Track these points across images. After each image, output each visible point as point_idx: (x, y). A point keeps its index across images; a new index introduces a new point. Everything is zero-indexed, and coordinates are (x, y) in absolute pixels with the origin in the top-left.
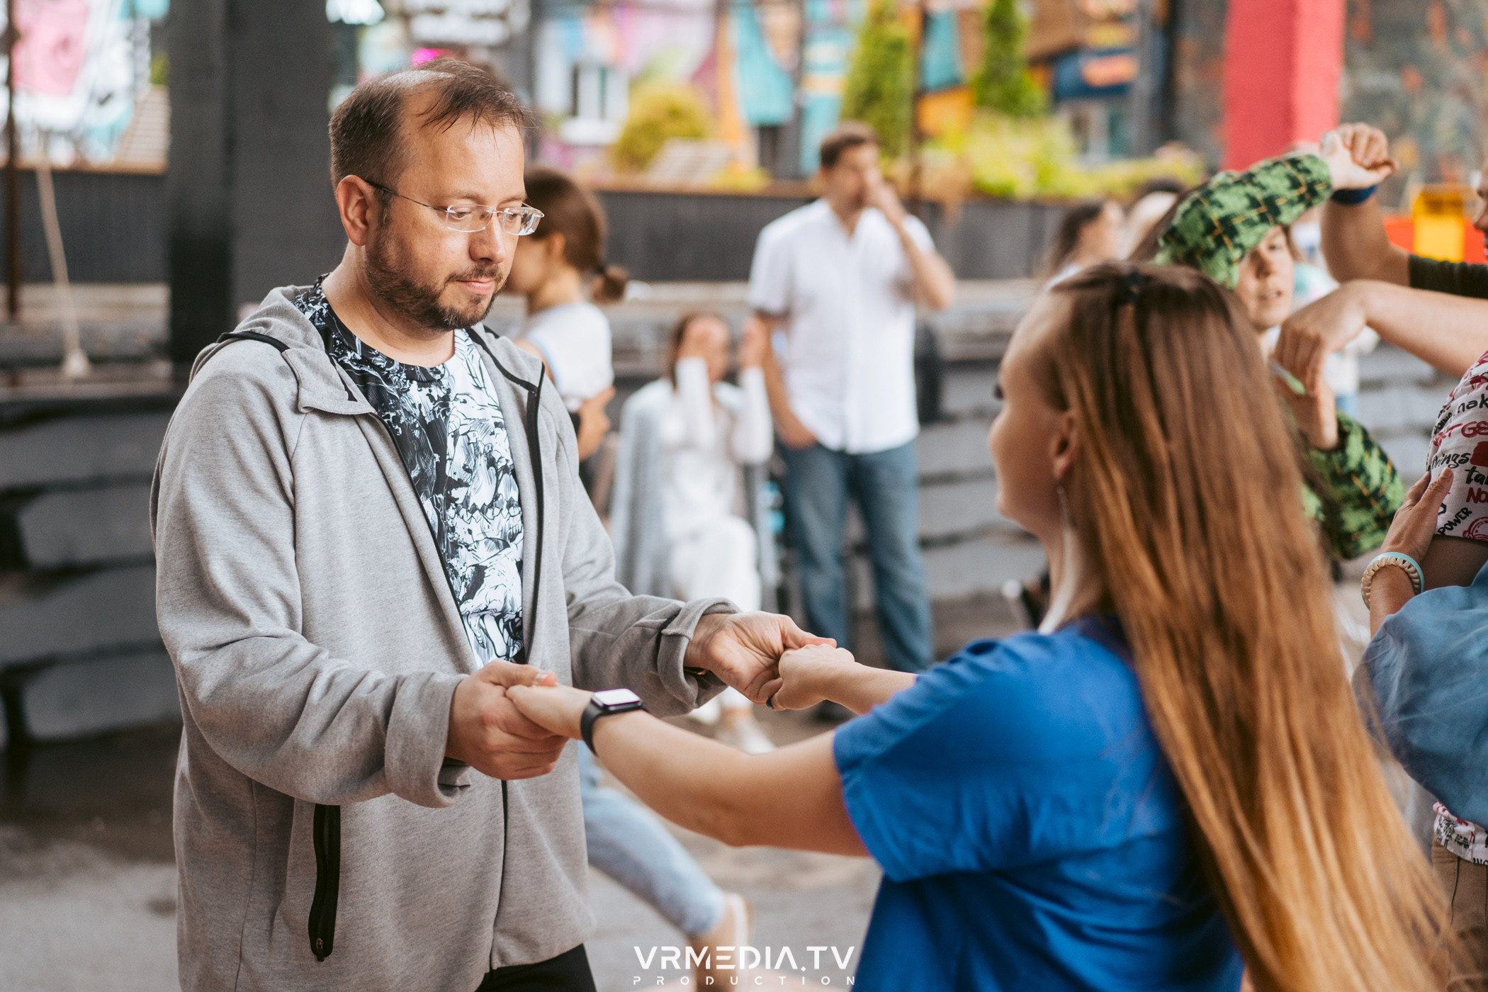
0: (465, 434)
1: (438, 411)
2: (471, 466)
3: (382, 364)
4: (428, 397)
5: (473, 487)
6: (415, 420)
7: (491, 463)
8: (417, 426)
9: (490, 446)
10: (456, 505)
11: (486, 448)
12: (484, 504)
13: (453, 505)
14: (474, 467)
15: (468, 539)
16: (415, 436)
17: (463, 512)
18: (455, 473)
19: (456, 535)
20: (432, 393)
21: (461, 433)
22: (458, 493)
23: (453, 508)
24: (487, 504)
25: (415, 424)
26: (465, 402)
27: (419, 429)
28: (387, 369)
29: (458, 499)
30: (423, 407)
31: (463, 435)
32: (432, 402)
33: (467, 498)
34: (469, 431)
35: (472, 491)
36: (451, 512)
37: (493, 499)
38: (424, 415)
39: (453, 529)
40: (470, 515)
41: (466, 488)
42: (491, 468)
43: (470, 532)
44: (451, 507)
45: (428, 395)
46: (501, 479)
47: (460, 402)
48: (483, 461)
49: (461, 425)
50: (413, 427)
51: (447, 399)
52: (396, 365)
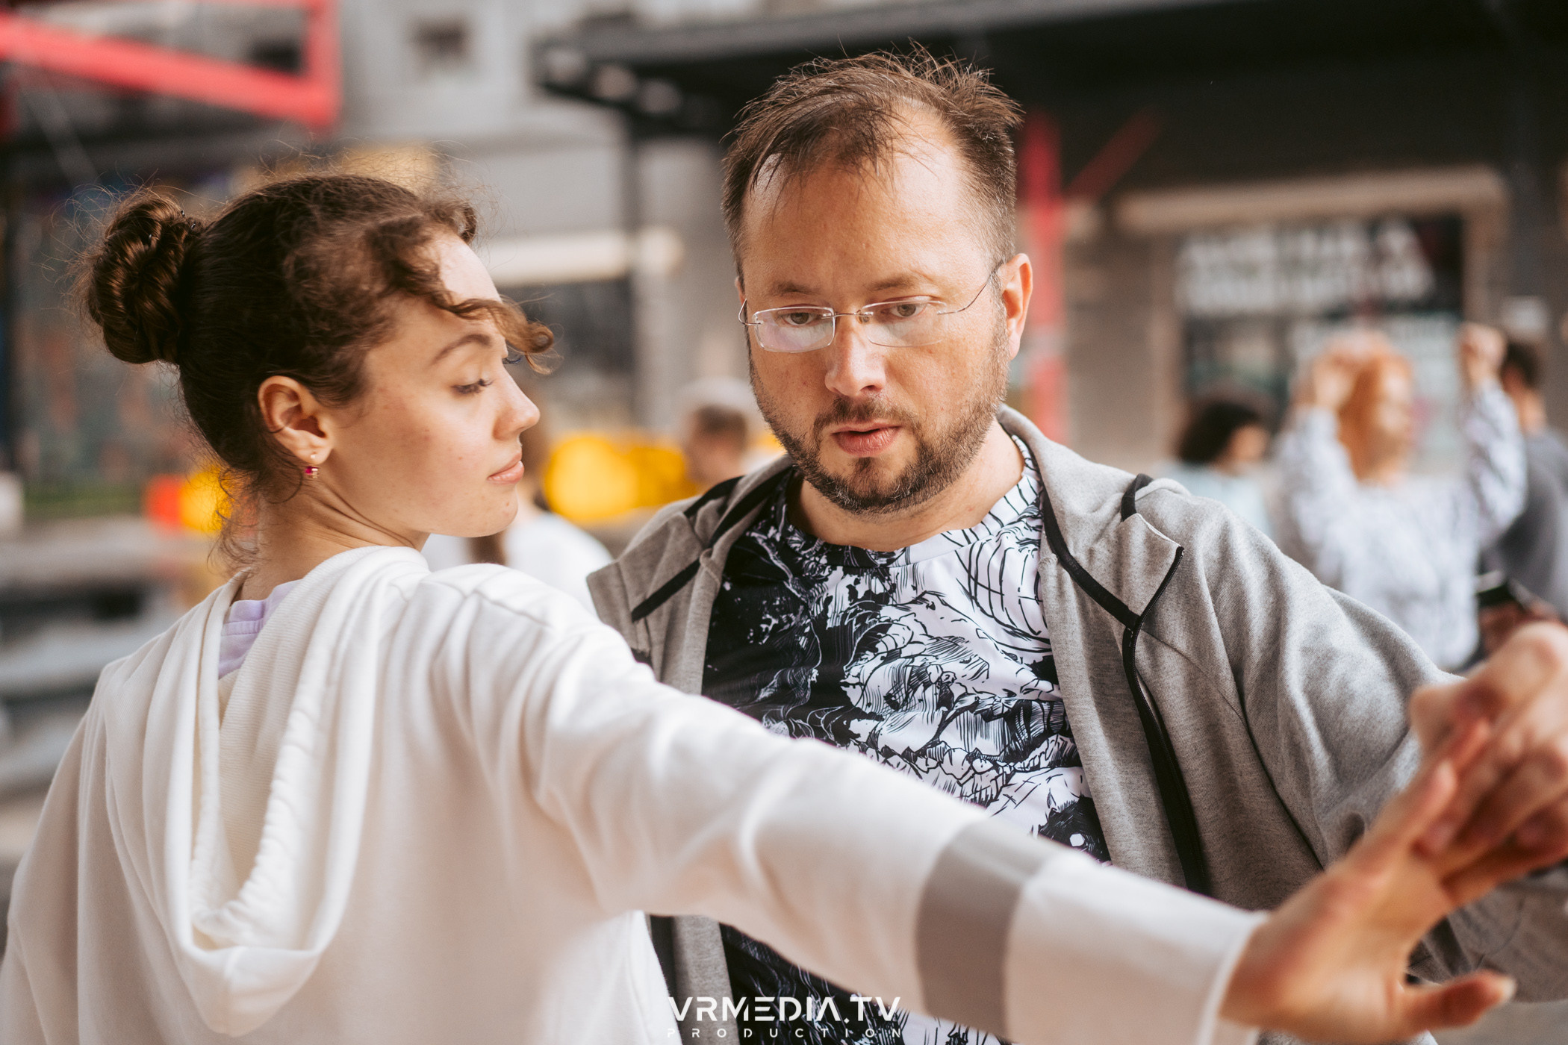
0: (912, 656)
1: (852, 615)
3: (798, 545)
4: (847, 590)
5: (889, 722)
6: (809, 620)
7: (944, 697)
8: (807, 630)
9: (952, 676)
10: (856, 743)
11: (946, 678)
12: (909, 747)
14: (905, 700)
16: (799, 645)
18: (864, 701)
20: (858, 587)
21: (905, 653)
22: (861, 727)
24: (915, 747)
25: (805, 626)
26: (933, 607)
27: (810, 635)
28: (803, 552)
29: (862, 735)
30: (833, 602)
31: (906, 658)
32: (850, 599)
33: (877, 736)
34: (920, 654)
35: (886, 726)
37: (929, 744)
38: (829, 615)
40: (877, 758)
41: (876, 722)
45: (849, 587)
46: (950, 720)
47: (927, 607)
48: (931, 694)
49: (910, 642)
50: (800, 631)
51: (883, 599)
52: (817, 545)
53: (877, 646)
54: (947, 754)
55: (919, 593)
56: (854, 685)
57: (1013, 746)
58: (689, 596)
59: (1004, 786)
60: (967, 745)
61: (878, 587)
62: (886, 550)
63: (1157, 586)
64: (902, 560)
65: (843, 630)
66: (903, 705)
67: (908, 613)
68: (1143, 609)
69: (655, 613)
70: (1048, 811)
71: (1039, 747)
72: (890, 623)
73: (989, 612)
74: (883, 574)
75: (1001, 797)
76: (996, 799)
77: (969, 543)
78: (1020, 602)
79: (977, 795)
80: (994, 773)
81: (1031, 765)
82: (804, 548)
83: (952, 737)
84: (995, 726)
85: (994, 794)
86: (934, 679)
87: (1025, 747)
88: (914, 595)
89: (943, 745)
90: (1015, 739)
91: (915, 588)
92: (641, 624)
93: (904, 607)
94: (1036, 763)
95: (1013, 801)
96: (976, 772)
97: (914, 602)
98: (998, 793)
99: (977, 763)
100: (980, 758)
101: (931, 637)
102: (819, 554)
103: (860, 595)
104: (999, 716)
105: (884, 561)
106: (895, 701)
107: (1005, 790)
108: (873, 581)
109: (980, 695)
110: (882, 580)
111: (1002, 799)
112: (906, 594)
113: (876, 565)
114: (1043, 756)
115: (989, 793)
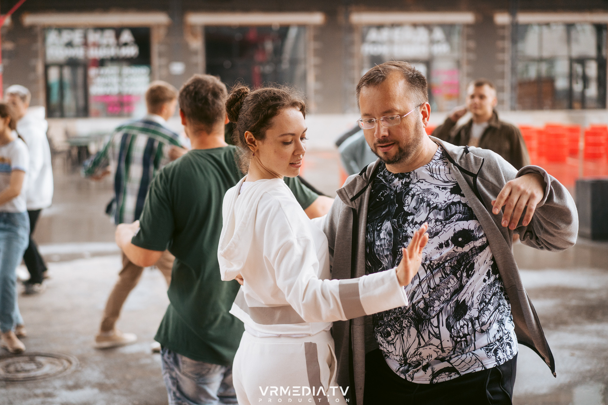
0: (418, 195)
1: (403, 188)
2: (417, 207)
5: (416, 215)
7: (429, 205)
8: (393, 194)
9: (430, 199)
10: (408, 222)
11: (428, 200)
12: (421, 221)
13: (407, 222)
15: (411, 235)
16: (391, 198)
17: (411, 225)
18: (409, 210)
19: (407, 234)
21: (416, 194)
22: (410, 218)
23: (407, 223)
24: (423, 221)
25: (392, 193)
26: (422, 182)
27: (394, 195)
29: (409, 220)
30: (397, 186)
31: (417, 195)
32: (402, 185)
33: (413, 219)
34: (420, 194)
35: (415, 217)
36: (406, 225)
37: (426, 219)
38: (397, 189)
39: (406, 231)
40: (413, 226)
41: (413, 216)
42: (428, 207)
43: (413, 232)
44: (406, 223)
46: (431, 212)
47: (420, 183)
48: (425, 204)
49: (417, 191)
50: (391, 195)
51: (409, 183)
52: (392, 174)
53: (409, 194)
54: (430, 222)
55: (418, 180)
56: (407, 206)
57: (447, 217)
58: (365, 195)
59: (443, 228)
60: (435, 217)
61: (408, 180)
62: (409, 171)
63: (480, 167)
64: (413, 173)
65: (401, 193)
66: (418, 208)
67: (415, 185)
68: (477, 173)
69: (357, 199)
70: (454, 233)
71: (453, 217)
72: (412, 188)
73: (438, 179)
74: (409, 177)
75: (442, 231)
76: (441, 231)
77: (429, 166)
78: (445, 175)
79: (437, 231)
80: (441, 225)
81: (451, 221)
82: (389, 175)
83: (431, 216)
84: (442, 212)
85: (441, 230)
86: (426, 201)
87: (449, 217)
88: (417, 180)
89: (429, 219)
90: (447, 215)
91: (417, 179)
92: (353, 202)
93: (415, 184)
94: (452, 220)
95: (445, 231)
96: (437, 225)
97: (417, 182)
98: (442, 230)
99: (437, 223)
100: (438, 221)
101: (422, 189)
102: (392, 176)
103: (404, 183)
104: (443, 210)
105: (408, 174)
106: (416, 208)
107: (443, 229)
108: (406, 179)
109: (437, 203)
110: (408, 179)
111: (443, 231)
112: (415, 181)
113: (407, 175)
114: (454, 219)
115: (439, 230)
